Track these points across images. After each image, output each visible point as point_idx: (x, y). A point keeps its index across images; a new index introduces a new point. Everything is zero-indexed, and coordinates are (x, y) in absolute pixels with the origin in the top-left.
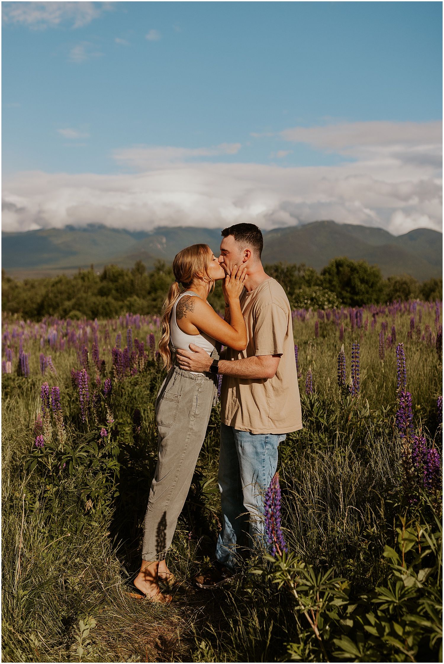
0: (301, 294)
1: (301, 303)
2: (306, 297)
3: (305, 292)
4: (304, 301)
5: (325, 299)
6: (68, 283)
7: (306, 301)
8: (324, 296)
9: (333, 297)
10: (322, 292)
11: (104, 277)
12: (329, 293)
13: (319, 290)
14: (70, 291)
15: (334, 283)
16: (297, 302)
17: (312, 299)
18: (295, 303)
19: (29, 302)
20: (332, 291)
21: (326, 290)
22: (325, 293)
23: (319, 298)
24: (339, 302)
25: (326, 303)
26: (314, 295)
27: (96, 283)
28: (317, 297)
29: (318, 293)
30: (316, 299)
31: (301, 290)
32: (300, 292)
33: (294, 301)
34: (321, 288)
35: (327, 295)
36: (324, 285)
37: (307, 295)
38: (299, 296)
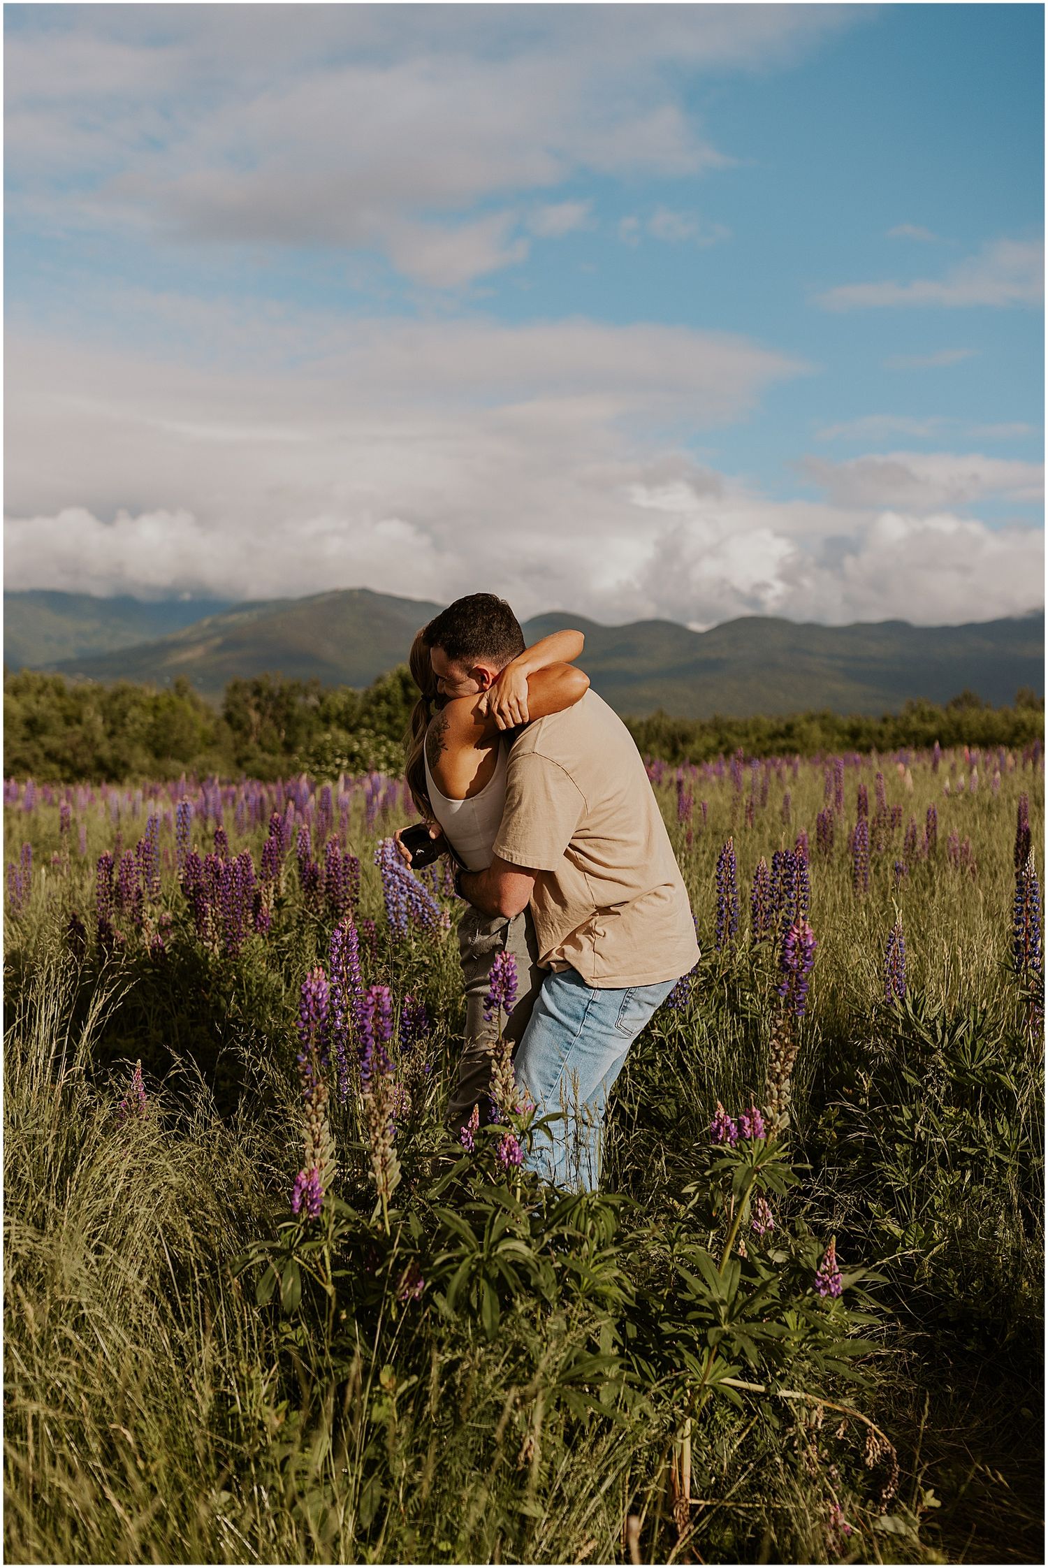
0: (328, 745)
1: (328, 764)
2: (339, 752)
3: (336, 740)
4: (333, 761)
5: (381, 757)
7: (338, 761)
8: (377, 750)
9: (398, 753)
10: (373, 742)
12: (390, 743)
13: (368, 737)
15: (398, 721)
16: (319, 763)
17: (352, 757)
18: (314, 763)
20: (396, 739)
21: (383, 738)
23: (368, 754)
25: (383, 766)
26: (356, 747)
28: (362, 752)
29: (365, 744)
30: (361, 757)
31: (328, 736)
32: (326, 741)
33: (312, 760)
34: (372, 732)
35: (384, 749)
36: (378, 725)
37: (340, 747)
38: (323, 749)
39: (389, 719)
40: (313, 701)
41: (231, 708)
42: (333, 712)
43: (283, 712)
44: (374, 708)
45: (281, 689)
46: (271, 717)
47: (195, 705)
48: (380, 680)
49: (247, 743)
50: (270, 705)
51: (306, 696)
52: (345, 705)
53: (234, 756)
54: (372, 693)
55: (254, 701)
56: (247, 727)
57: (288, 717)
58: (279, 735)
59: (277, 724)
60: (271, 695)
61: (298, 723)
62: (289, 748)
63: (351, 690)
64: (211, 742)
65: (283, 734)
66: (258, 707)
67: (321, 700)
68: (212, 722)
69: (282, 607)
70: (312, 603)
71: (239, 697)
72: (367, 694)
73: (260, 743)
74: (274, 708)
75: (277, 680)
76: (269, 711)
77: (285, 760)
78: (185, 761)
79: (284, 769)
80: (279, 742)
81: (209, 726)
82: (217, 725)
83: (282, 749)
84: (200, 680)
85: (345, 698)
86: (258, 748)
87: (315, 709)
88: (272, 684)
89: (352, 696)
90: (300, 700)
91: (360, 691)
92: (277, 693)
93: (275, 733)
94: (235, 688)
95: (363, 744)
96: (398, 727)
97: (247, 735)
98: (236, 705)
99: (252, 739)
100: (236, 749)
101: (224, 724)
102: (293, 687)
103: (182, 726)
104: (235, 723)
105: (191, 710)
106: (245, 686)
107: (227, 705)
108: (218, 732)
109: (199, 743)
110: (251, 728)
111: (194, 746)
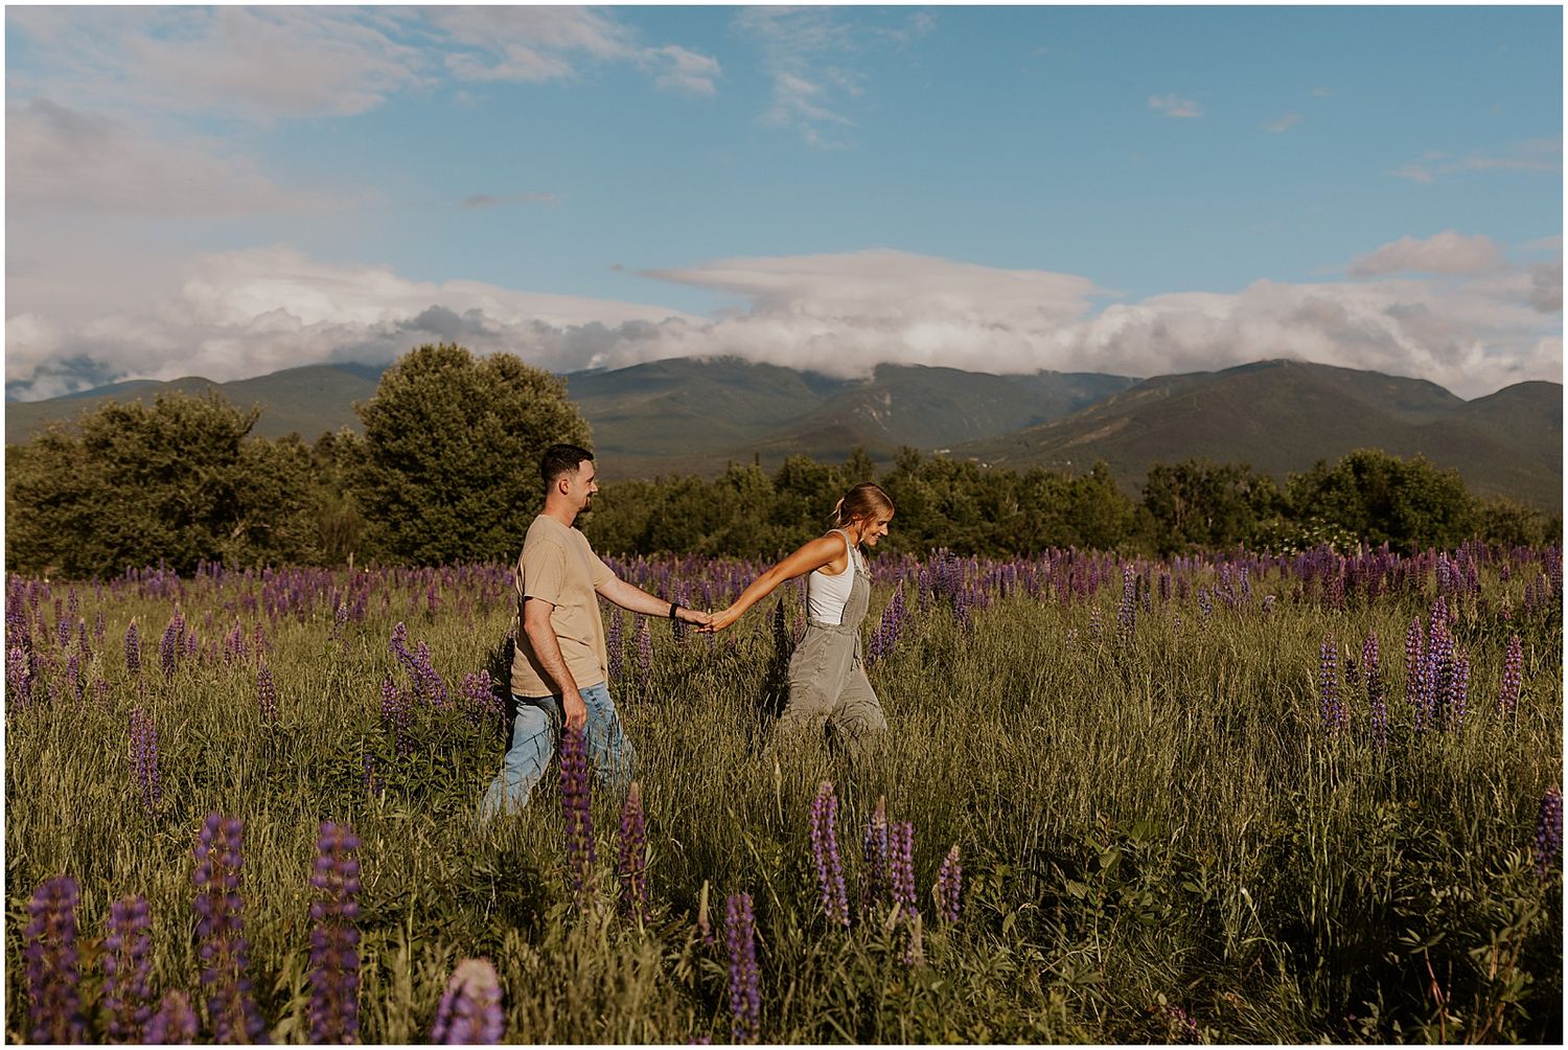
0: (1274, 533)
2: (1286, 540)
3: (1283, 528)
6: (703, 492)
8: (1328, 538)
11: (784, 482)
12: (1342, 532)
13: (1319, 524)
14: (711, 513)
17: (1301, 545)
19: (613, 533)
21: (1334, 526)
22: (1332, 531)
26: (1306, 535)
27: (766, 494)
29: (1316, 532)
32: (1272, 528)
34: (1322, 520)
35: (1335, 537)
37: (1288, 535)
38: (1270, 537)
40: (1244, 486)
41: (1153, 493)
42: (1267, 498)
43: (1210, 499)
45: (1209, 473)
46: (1196, 505)
47: (1115, 491)
49: (1169, 532)
50: (1196, 491)
51: (1237, 483)
53: (1156, 546)
55: (1179, 487)
56: (1170, 514)
57: (1216, 504)
58: (1206, 523)
59: (1204, 512)
60: (1197, 478)
61: (1228, 510)
62: (1215, 539)
64: (1133, 531)
65: (1211, 522)
66: (1183, 493)
67: (1253, 486)
68: (1132, 509)
71: (1162, 484)
73: (1184, 532)
74: (1201, 495)
75: (1205, 462)
76: (1194, 500)
78: (1103, 549)
80: (1208, 530)
81: (1130, 513)
82: (1138, 512)
83: (1209, 537)
86: (1182, 537)
87: (1246, 495)
88: (1197, 470)
90: (1230, 485)
92: (1204, 477)
93: (1202, 520)
94: (1158, 473)
97: (1169, 524)
98: (1158, 492)
99: (1176, 527)
100: (1159, 537)
101: (1147, 510)
102: (1222, 472)
103: (1101, 512)
104: (1157, 512)
105: (1110, 495)
106: (1169, 470)
107: (1148, 492)
108: (1138, 519)
109: (1119, 531)
110: (1175, 514)
111: (1115, 534)
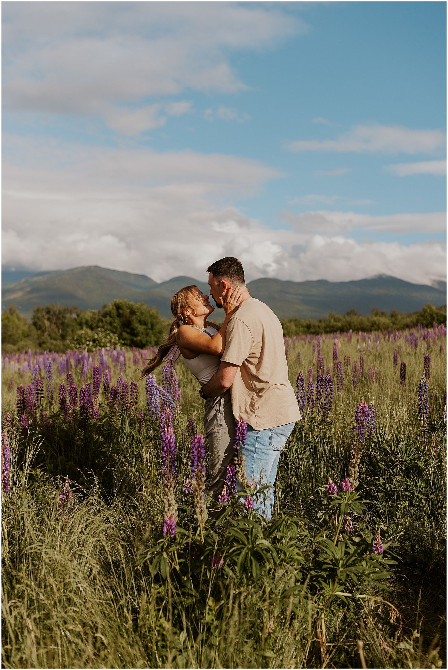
0: (83, 336)
1: (83, 344)
2: (88, 339)
3: (86, 333)
4: (86, 343)
5: (108, 341)
7: (88, 343)
8: (105, 337)
9: (115, 339)
10: (104, 334)
12: (111, 334)
13: (101, 332)
15: (115, 325)
16: (79, 344)
17: (94, 341)
20: (114, 333)
21: (108, 332)
22: (107, 335)
23: (101, 339)
24: (121, 343)
25: (108, 344)
26: (96, 336)
28: (99, 339)
29: (100, 335)
30: (98, 340)
31: (83, 332)
32: (82, 334)
33: (76, 343)
34: (103, 330)
35: (109, 337)
36: (106, 327)
37: (89, 337)
38: (81, 337)
39: (111, 324)
40: (74, 316)
41: (36, 320)
42: (84, 321)
43: (60, 321)
44: (104, 319)
45: (60, 311)
46: (55, 323)
47: (19, 319)
48: (104, 306)
49: (43, 335)
50: (54, 318)
51: (71, 314)
52: (91, 318)
53: (38, 342)
54: (102, 312)
55: (47, 316)
56: (43, 328)
57: (63, 323)
58: (59, 332)
59: (57, 327)
60: (55, 314)
61: (68, 326)
62: (63, 337)
63: (93, 311)
64: (27, 336)
65: (61, 331)
66: (48, 319)
67: (78, 316)
68: (27, 326)
69: (59, 274)
70: (71, 272)
71: (39, 315)
72: (99, 312)
73: (49, 335)
74: (56, 320)
75: (57, 306)
76: (54, 321)
77: (61, 343)
78: (14, 344)
79: (62, 347)
80: (59, 334)
81: (26, 328)
82: (29, 327)
83: (60, 338)
84: (20, 307)
85: (90, 315)
86: (49, 338)
87: (75, 319)
88: (55, 309)
89: (94, 313)
90: (68, 316)
91: (96, 311)
92: (57, 313)
93: (57, 331)
94: (38, 311)
95: (99, 335)
96: (114, 327)
97: (43, 332)
98: (38, 319)
99: (46, 334)
100: (38, 338)
101: (33, 327)
102: (65, 310)
103: (13, 328)
104: (38, 327)
105: (16, 320)
106: (43, 309)
107: (34, 318)
108: (30, 331)
109: (21, 336)
110: (45, 329)
111: (19, 337)
